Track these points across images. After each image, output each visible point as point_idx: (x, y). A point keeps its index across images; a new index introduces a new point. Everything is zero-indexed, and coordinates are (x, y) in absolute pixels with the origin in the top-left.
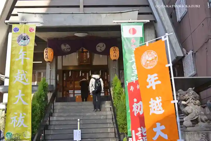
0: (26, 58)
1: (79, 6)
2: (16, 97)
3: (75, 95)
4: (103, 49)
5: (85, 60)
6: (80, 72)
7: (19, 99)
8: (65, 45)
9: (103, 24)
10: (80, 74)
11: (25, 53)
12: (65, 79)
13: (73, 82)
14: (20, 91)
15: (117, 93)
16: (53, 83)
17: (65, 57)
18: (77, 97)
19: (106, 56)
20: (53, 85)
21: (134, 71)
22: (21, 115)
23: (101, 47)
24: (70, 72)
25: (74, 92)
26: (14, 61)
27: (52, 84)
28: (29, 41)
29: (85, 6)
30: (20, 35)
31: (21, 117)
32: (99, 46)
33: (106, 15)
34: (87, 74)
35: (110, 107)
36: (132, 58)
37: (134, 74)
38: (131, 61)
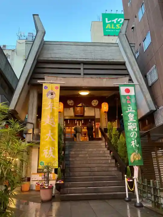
0: (54, 108)
1: (80, 74)
2: (47, 135)
4: (97, 104)
5: (79, 112)
6: (76, 120)
7: (49, 137)
8: (70, 101)
9: (104, 86)
10: (76, 121)
11: (53, 104)
13: (70, 128)
14: (50, 131)
15: (114, 135)
16: (62, 127)
17: (69, 109)
19: (99, 109)
21: (130, 118)
22: (51, 148)
24: (69, 121)
25: (71, 134)
26: (45, 110)
28: (55, 95)
29: (84, 74)
30: (48, 91)
31: (51, 150)
32: (94, 102)
34: (81, 122)
35: (105, 145)
36: (128, 109)
37: (130, 121)
38: (127, 112)
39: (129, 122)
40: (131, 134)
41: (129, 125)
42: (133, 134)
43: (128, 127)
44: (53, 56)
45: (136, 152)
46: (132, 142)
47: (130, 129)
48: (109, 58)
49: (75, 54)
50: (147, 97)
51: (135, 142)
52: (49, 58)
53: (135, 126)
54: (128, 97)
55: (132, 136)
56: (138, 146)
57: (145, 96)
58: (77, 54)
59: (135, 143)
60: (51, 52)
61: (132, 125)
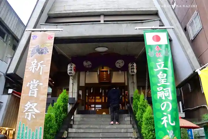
3: (96, 108)
4: (122, 65)
5: (105, 78)
8: (87, 62)
9: (124, 34)
10: (101, 90)
12: (87, 95)
16: (75, 96)
18: (98, 110)
20: (75, 98)
21: (160, 80)
23: (120, 63)
24: (92, 89)
25: (95, 106)
27: (73, 97)
32: (118, 63)
33: (127, 26)
35: (130, 120)
36: (158, 66)
37: (160, 84)
38: (156, 70)
39: (159, 86)
40: (162, 104)
41: (159, 90)
42: (165, 105)
43: (157, 93)
44: (67, 8)
45: (171, 134)
46: (162, 119)
47: (160, 98)
48: (137, 7)
49: (94, 5)
50: (188, 52)
51: (167, 119)
52: (61, 11)
53: (168, 92)
54: (158, 47)
55: (163, 109)
56: (174, 124)
57: (185, 52)
58: (96, 5)
59: (168, 121)
60: (65, 4)
61: (164, 91)
